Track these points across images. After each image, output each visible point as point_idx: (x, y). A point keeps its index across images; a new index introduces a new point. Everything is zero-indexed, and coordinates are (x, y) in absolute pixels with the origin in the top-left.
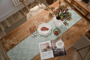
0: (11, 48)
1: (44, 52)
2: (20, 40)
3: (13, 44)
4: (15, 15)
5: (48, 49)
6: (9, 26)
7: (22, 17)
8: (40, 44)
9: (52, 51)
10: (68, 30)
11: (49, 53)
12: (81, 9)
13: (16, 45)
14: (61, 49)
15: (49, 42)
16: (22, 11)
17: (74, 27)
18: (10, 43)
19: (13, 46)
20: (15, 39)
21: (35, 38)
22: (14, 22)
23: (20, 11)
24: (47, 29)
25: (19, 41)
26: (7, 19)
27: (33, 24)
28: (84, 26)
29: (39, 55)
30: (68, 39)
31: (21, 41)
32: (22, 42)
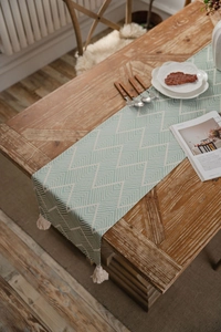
0: (52, 157)
1: (205, 154)
2: (85, 127)
3: (57, 144)
5: (218, 140)
8: (176, 128)
13: (71, 144)
15: (214, 115)
18: (42, 139)
19: (57, 149)
20: (62, 125)
21: (150, 114)
24: (193, 79)
25: (80, 129)
27: (126, 71)
29: (187, 165)
31: (90, 130)
32: (98, 130)
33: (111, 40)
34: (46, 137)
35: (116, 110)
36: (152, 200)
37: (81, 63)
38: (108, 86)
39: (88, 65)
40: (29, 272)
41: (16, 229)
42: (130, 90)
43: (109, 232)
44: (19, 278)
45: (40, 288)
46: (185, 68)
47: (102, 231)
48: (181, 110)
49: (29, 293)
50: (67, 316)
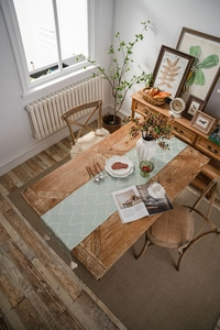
1: (127, 208)
2: (69, 191)
3: (54, 200)
4: (32, 162)
5: (134, 202)
6: (20, 185)
7: (50, 166)
8: (114, 193)
9: (143, 204)
10: (166, 167)
11: (138, 209)
12: (181, 132)
14: (160, 199)
15: (134, 187)
16: (49, 153)
17: (176, 161)
18: (47, 197)
19: (54, 203)
20: (58, 189)
21: (102, 185)
22: (32, 177)
23: (43, 153)
24: (126, 166)
26: (13, 170)
27: (93, 159)
28: (195, 159)
29: (117, 215)
30: (169, 181)
31: (71, 193)
33: (90, 136)
34: (49, 195)
35: (85, 182)
36: (97, 233)
37: (74, 150)
38: (83, 168)
39: (76, 151)
40: (42, 257)
41: (36, 233)
42: (94, 171)
43: (75, 249)
44: (37, 260)
45: (47, 266)
46: (122, 160)
47: (71, 248)
48: (118, 183)
49: (42, 268)
50: (59, 281)
